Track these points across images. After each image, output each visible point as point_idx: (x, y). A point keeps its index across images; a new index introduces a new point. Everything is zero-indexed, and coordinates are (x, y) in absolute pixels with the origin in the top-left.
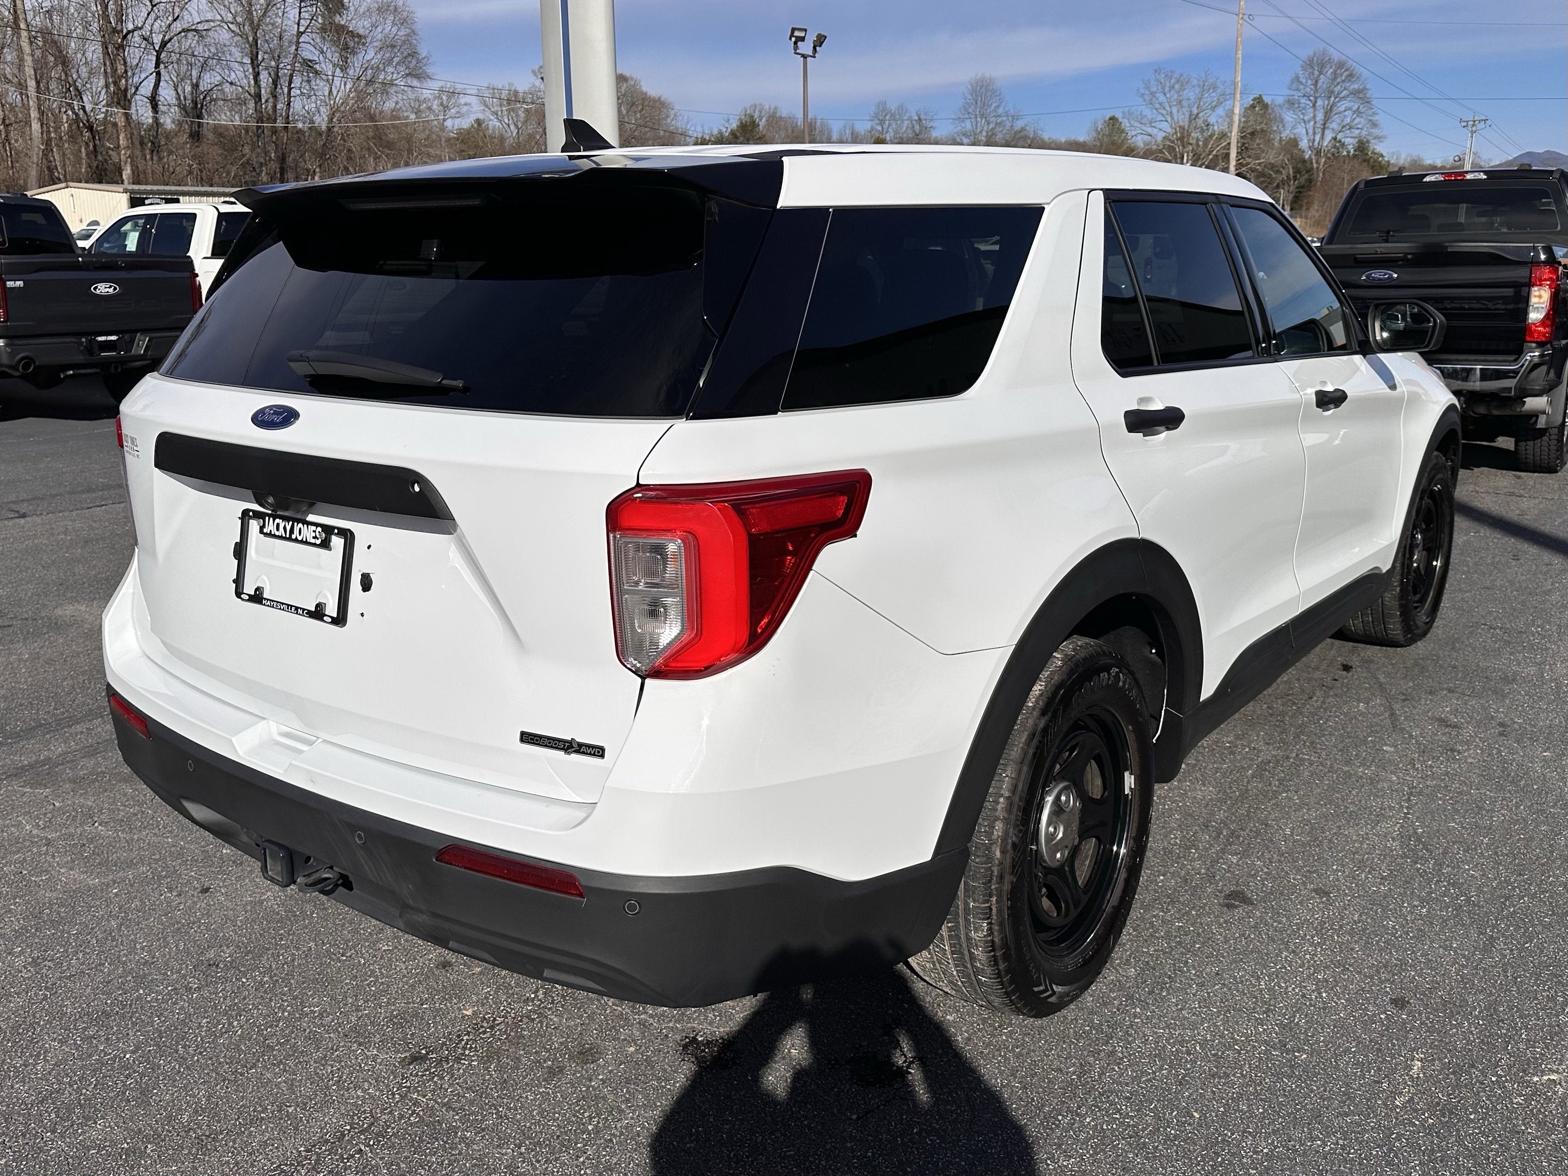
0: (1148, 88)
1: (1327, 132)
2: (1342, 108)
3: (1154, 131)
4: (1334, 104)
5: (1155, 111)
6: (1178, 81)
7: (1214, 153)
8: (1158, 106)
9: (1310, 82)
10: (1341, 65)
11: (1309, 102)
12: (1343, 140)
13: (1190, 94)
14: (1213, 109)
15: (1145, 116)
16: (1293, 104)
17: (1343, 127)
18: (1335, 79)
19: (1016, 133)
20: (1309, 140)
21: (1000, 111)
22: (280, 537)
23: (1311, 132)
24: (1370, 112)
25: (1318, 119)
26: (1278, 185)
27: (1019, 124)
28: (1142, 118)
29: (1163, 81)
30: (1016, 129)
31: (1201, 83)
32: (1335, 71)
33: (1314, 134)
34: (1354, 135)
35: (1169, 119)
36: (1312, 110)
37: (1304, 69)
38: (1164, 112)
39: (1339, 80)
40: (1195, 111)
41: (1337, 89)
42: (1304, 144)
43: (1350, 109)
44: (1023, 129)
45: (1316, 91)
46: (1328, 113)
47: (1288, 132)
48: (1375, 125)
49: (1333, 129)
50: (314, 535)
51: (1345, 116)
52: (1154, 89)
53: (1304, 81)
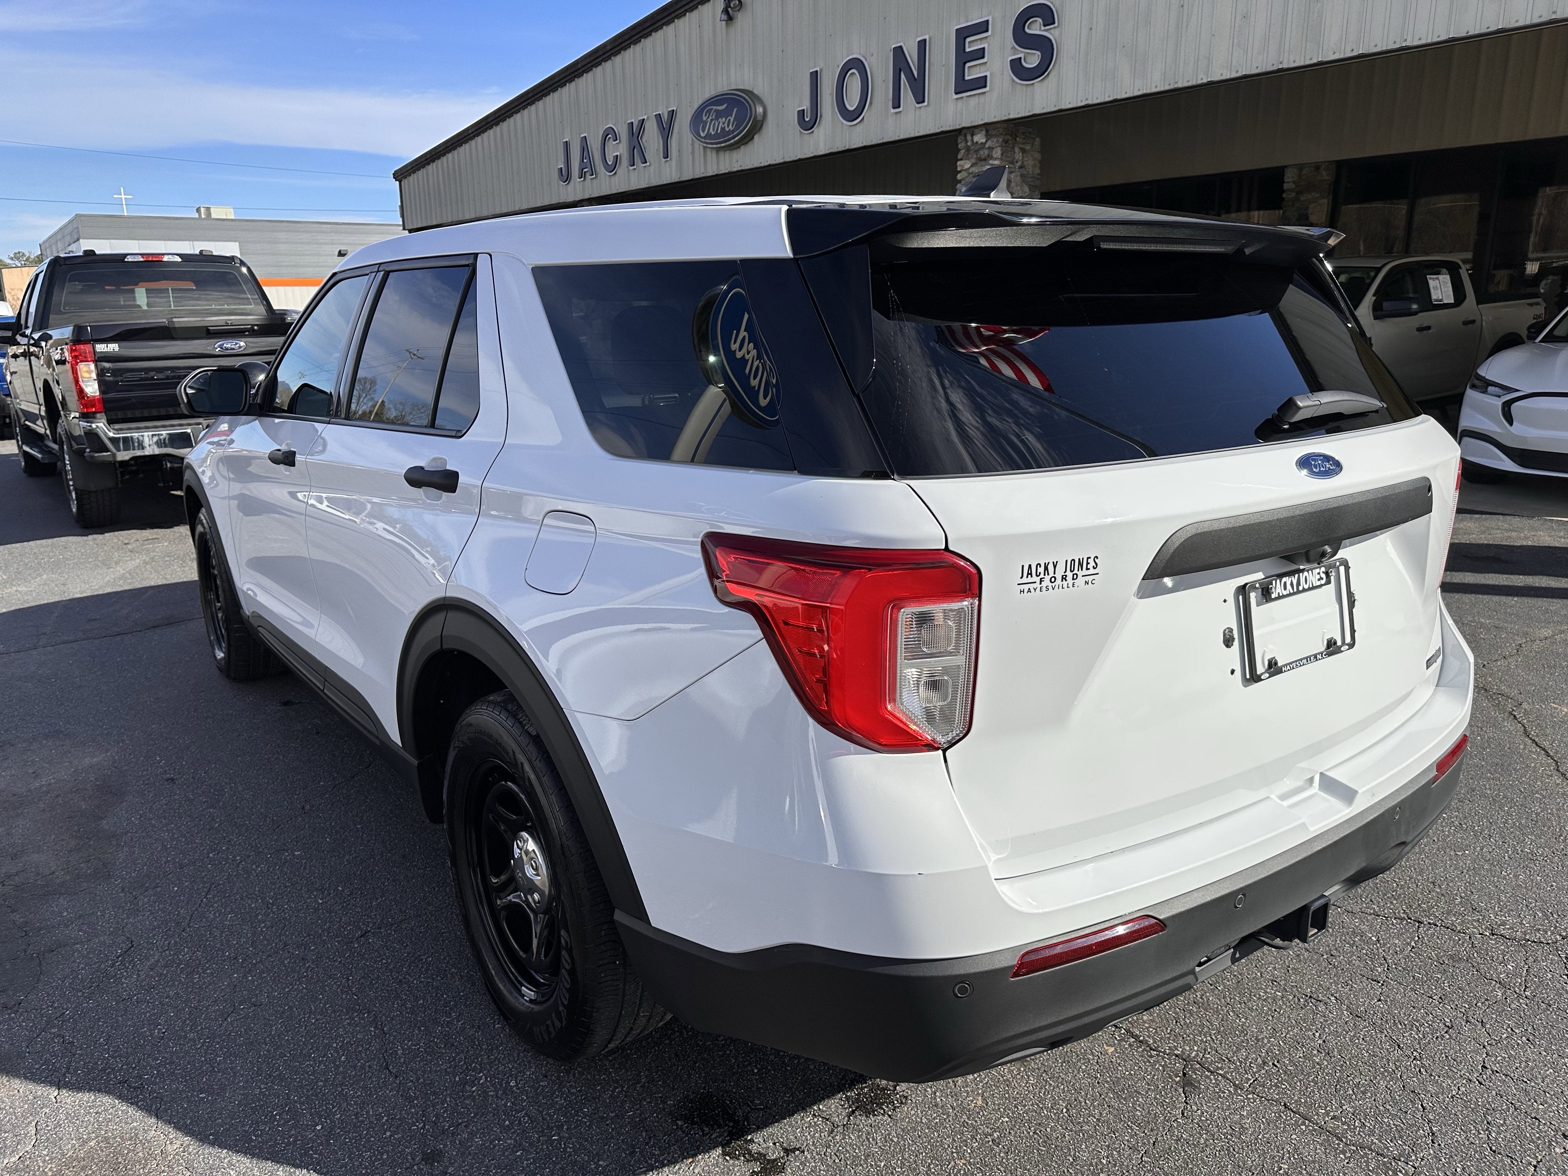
22: (1290, 595)
50: (1318, 577)
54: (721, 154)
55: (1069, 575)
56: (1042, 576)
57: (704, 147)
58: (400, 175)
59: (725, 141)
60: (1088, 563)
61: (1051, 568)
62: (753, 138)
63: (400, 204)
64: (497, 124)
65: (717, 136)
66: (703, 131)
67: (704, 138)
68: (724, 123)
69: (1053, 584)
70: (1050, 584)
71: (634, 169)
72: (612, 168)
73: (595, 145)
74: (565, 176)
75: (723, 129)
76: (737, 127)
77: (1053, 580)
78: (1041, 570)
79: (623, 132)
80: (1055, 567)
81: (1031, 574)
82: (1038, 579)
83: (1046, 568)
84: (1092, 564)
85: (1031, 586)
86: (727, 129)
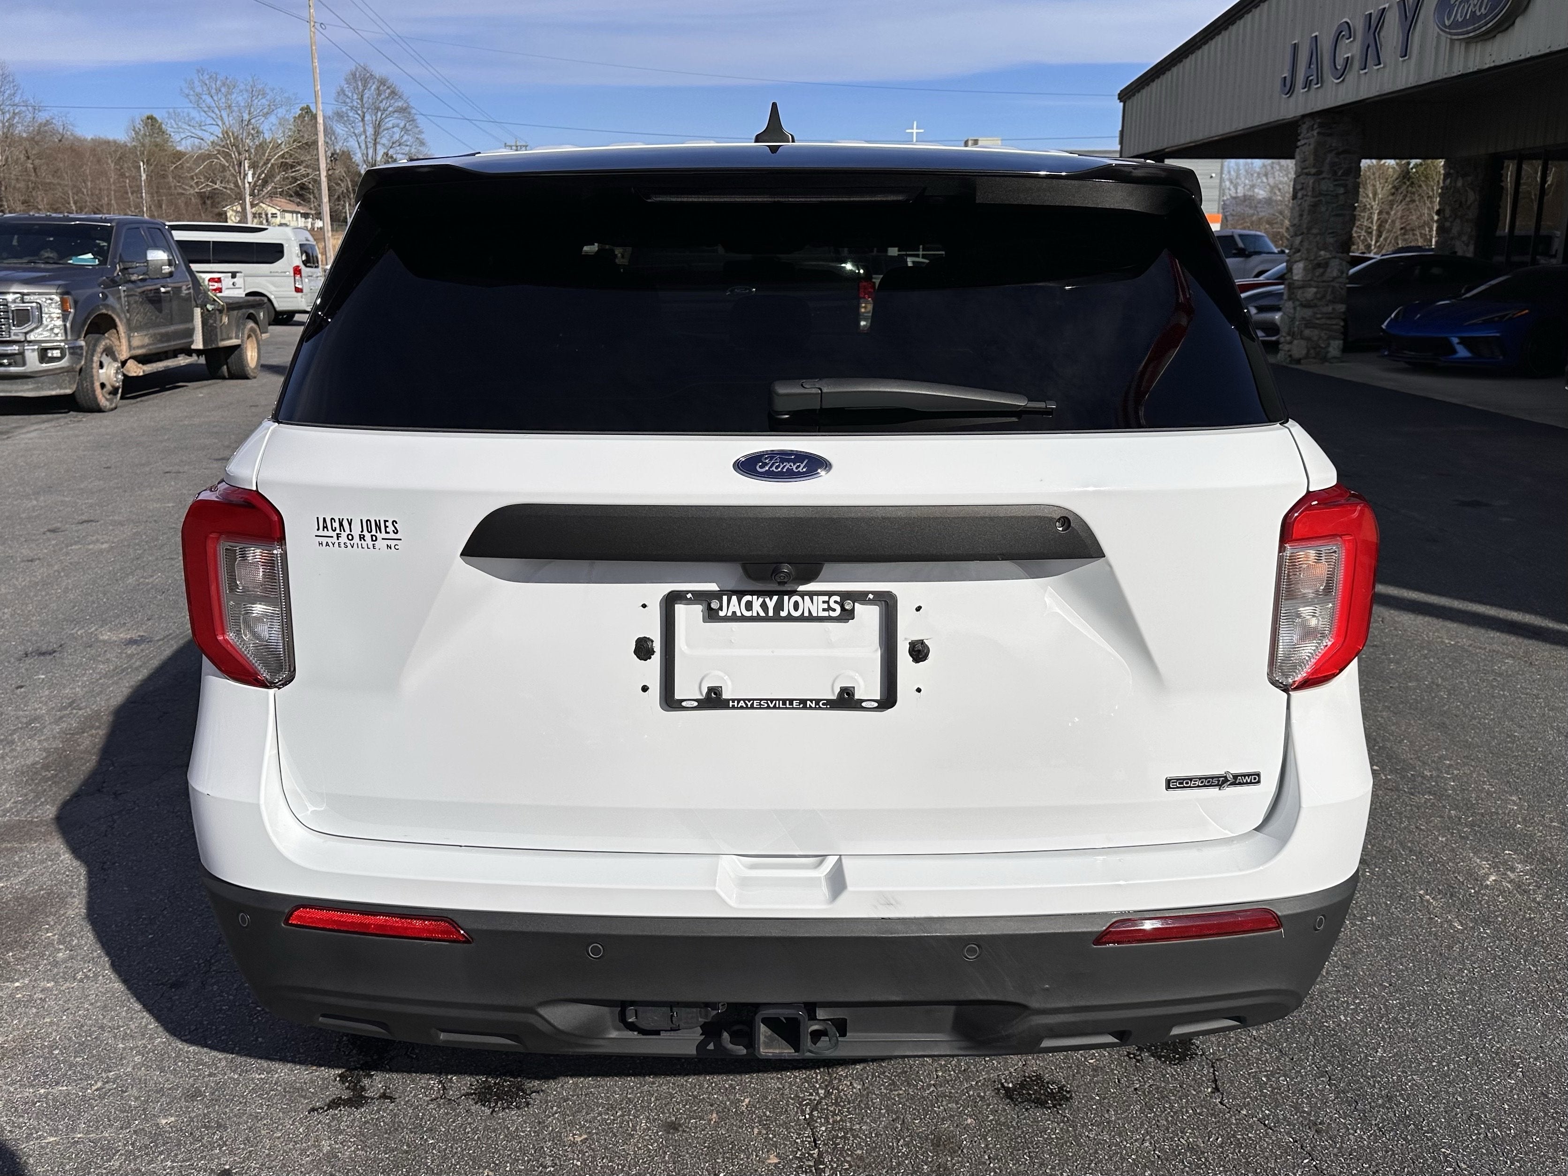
0: (192, 89)
1: (379, 147)
2: (390, 125)
3: (206, 135)
4: (381, 120)
5: (203, 114)
6: (224, 84)
7: (272, 161)
8: (206, 109)
9: (355, 97)
10: (383, 82)
11: (357, 116)
12: (394, 156)
13: (239, 99)
14: (266, 115)
15: (193, 118)
16: (342, 117)
17: (393, 143)
18: (379, 95)
19: (40, 125)
20: (363, 154)
21: (17, 100)
22: (757, 619)
23: (363, 146)
24: (416, 130)
25: (368, 134)
26: (339, 197)
27: (43, 117)
28: (190, 120)
29: (207, 82)
30: (40, 121)
31: (249, 88)
32: (378, 88)
33: (367, 148)
34: (403, 151)
35: (220, 123)
36: (361, 124)
37: (348, 82)
38: (214, 116)
39: (383, 97)
40: (246, 117)
41: (382, 105)
42: (358, 157)
43: (398, 126)
44: (47, 123)
45: (363, 106)
46: (378, 128)
47: (340, 144)
48: (422, 143)
49: (384, 145)
50: (821, 606)
51: (394, 132)
52: (199, 90)
53: (350, 95)
54: (1473, 47)
55: (368, 536)
56: (338, 531)
57: (1451, 40)
58: (1125, 96)
59: (1474, 30)
60: (386, 527)
61: (345, 524)
62: (1514, 23)
63: (1120, 129)
64: (1226, 28)
65: (1465, 22)
66: (1449, 19)
67: (1449, 27)
68: (1475, 6)
69: (352, 542)
70: (348, 542)
71: (1366, 73)
72: (1342, 75)
73: (1326, 45)
74: (1289, 87)
75: (1473, 13)
76: (1492, 10)
77: (350, 537)
78: (336, 525)
79: (1359, 25)
80: (350, 524)
81: (327, 527)
82: (334, 534)
83: (341, 524)
84: (391, 529)
85: (329, 540)
86: (1478, 14)
